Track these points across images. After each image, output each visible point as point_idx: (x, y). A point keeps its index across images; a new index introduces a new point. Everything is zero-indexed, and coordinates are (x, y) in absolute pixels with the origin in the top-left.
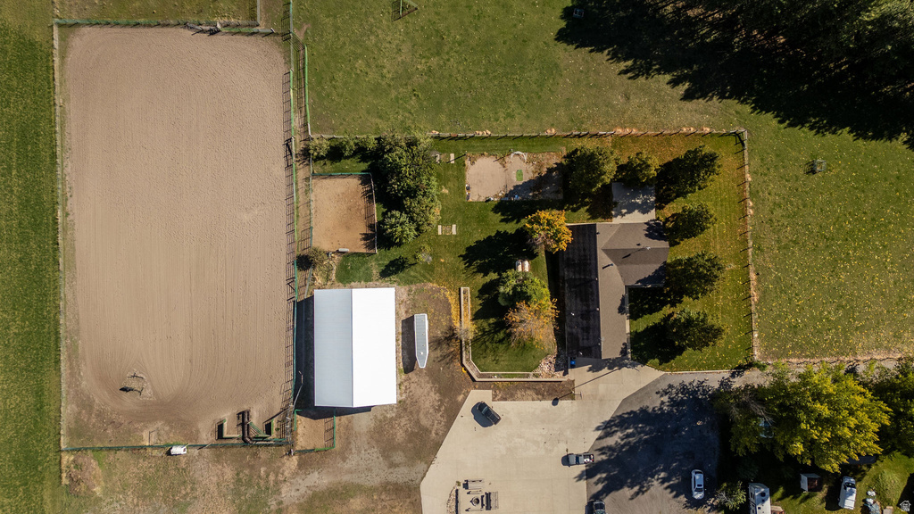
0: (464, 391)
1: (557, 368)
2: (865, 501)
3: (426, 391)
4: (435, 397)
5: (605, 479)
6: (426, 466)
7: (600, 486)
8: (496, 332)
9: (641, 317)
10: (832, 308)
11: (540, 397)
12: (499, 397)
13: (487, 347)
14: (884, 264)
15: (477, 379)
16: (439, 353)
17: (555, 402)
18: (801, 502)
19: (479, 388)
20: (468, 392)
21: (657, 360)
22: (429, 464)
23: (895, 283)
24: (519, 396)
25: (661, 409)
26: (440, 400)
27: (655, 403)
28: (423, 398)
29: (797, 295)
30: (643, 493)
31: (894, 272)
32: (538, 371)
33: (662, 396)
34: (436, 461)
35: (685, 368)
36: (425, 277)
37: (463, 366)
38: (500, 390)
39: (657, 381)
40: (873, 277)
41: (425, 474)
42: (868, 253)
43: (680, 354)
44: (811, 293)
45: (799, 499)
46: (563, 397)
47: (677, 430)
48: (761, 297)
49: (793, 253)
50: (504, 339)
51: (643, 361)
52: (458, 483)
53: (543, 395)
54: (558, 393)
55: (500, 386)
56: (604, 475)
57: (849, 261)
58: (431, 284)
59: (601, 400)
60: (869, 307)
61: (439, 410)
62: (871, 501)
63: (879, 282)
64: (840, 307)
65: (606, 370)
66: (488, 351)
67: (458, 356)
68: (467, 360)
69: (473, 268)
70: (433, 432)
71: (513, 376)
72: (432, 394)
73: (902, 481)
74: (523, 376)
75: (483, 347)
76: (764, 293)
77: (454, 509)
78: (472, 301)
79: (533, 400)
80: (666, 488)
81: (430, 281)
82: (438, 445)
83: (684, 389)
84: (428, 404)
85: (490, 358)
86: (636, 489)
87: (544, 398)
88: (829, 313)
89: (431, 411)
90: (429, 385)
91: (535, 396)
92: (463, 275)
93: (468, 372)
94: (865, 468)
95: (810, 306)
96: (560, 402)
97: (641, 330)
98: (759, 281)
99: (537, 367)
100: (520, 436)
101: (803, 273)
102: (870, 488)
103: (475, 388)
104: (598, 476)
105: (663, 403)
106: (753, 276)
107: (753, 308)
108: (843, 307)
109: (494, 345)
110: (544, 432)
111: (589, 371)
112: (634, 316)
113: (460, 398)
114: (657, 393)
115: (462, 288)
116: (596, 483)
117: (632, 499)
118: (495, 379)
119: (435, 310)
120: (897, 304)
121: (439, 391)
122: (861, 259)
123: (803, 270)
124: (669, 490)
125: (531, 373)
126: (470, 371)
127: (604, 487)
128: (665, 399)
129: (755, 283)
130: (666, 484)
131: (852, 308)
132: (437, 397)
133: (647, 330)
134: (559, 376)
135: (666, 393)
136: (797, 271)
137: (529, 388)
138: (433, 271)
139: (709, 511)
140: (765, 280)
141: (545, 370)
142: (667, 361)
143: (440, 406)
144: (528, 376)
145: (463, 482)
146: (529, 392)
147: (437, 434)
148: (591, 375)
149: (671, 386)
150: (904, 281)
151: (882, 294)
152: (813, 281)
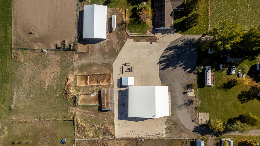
0: (126, 39)
1: (152, 33)
2: (238, 73)
3: (115, 39)
4: (117, 40)
6: (114, 59)
7: (163, 67)
8: (135, 22)
9: (177, 19)
10: (231, 19)
11: (147, 41)
12: (135, 41)
13: (133, 26)
14: (247, 6)
15: (129, 35)
16: (119, 28)
17: (151, 43)
19: (130, 38)
20: (127, 39)
21: (181, 32)
22: (115, 58)
23: (250, 12)
24: (141, 41)
25: (181, 45)
26: (119, 41)
27: (180, 44)
28: (114, 40)
29: (222, 15)
30: (176, 68)
31: (250, 9)
32: (147, 33)
33: (182, 42)
34: (117, 58)
35: (189, 34)
36: (116, 6)
37: (126, 31)
38: (136, 39)
39: (181, 37)
40: (244, 10)
41: (114, 61)
42: (243, 3)
43: (188, 30)
44: (226, 14)
45: (219, 72)
46: (154, 42)
47: (186, 51)
48: (211, 15)
49: (221, 2)
50: (137, 24)
51: (177, 32)
52: (123, 64)
53: (148, 41)
54: (152, 40)
55: (136, 38)
56: (164, 63)
57: (237, 5)
58: (117, 8)
59: (164, 43)
60: (242, 19)
61: (118, 44)
62: (240, 73)
63: (245, 11)
64: (234, 18)
65: (166, 34)
66: (133, 27)
67: (124, 29)
68: (127, 30)
69: (129, 4)
70: (117, 50)
71: (140, 35)
72: (117, 39)
73: (249, 68)
74: (142, 35)
75: (132, 26)
76: (212, 14)
77: (122, 71)
78: (129, 13)
79: (145, 42)
80: (182, 68)
81: (117, 7)
82: (118, 54)
83: (188, 40)
84: (115, 42)
85: (133, 29)
86: (174, 67)
87: (148, 42)
88: (231, 20)
89: (116, 44)
90: (116, 37)
91: (146, 41)
92: (127, 6)
93: (127, 34)
94: (239, 64)
95: (225, 18)
96: (153, 43)
97: (177, 23)
98: (211, 10)
99: (146, 32)
100: (141, 52)
101: (224, 8)
102: (240, 69)
103: (129, 38)
105: (182, 44)
106: (209, 9)
107: (209, 18)
108: (235, 18)
109: (135, 25)
110: (148, 51)
111: (161, 34)
112: (175, 19)
113: (125, 41)
114: (180, 41)
115: (126, 10)
116: (162, 66)
117: (172, 70)
118: (135, 35)
119: (118, 16)
120: (250, 18)
121: (119, 39)
122: (241, 5)
123: (224, 7)
125: (145, 34)
126: (128, 33)
128: (183, 42)
129: (210, 11)
131: (237, 19)
132: (118, 40)
134: (153, 35)
135: (183, 41)
136: (222, 8)
137: (144, 39)
138: (118, 4)
139: (193, 74)
140: (213, 10)
141: (149, 33)
142: (184, 32)
143: (119, 43)
144: (144, 35)
145: (124, 64)
146: (144, 40)
147: (118, 50)
148: (162, 35)
149: (184, 39)
150: (252, 12)
151: (246, 15)
152: (227, 11)
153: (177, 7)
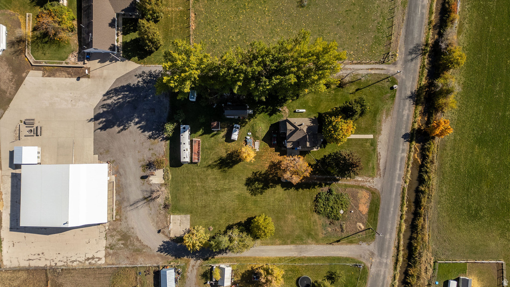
0: (26, 71)
1: (80, 59)
2: (246, 138)
3: (4, 70)
4: (9, 73)
5: (104, 121)
6: (3, 111)
7: (101, 125)
8: (44, 38)
9: (129, 34)
10: (234, 35)
11: (70, 76)
12: (46, 75)
13: (39, 46)
14: (264, 11)
15: (33, 64)
16: (13, 49)
17: (78, 79)
18: (211, 137)
19: (35, 70)
20: (29, 72)
21: (136, 58)
22: (5, 110)
23: (269, 22)
24: (58, 75)
25: (138, 85)
26: (12, 76)
27: (134, 81)
28: (3, 74)
29: (216, 26)
30: (125, 129)
31: (269, 16)
32: (68, 61)
33: (138, 78)
34: (9, 109)
35: (152, 63)
36: (5, 6)
37: (26, 57)
38: (47, 71)
39: (136, 69)
40: (258, 18)
41: (2, 116)
42: (255, 5)
43: (150, 55)
44: (223, 26)
45: (211, 135)
46: (82, 77)
47: (146, 97)
48: (196, 27)
49: (215, 3)
50: (48, 41)
51: (129, 58)
52: (21, 121)
53: (71, 75)
54: (79, 74)
55: (47, 69)
56: (104, 119)
57: (245, 9)
58: (10, 11)
59: (104, 79)
60: (255, 34)
61: (12, 81)
62: (248, 137)
63: (260, 21)
64: (239, 34)
65: (108, 62)
66: (39, 48)
67: (24, 51)
68: (28, 53)
69: (34, 3)
70: (8, 93)
71: (53, 63)
72: (8, 72)
73: (267, 127)
74: (60, 63)
75: (37, 46)
76: (198, 25)
77: (18, 135)
78: (33, 21)
79: (66, 77)
80: (138, 128)
81: (9, 9)
82: (10, 100)
83: (150, 75)
84: (5, 77)
85: (40, 52)
86: (122, 127)
87: (72, 77)
88: (233, 37)
89: (7, 81)
90: (7, 67)
91: (67, 75)
92: (29, 7)
94: (247, 120)
95: (223, 33)
96: (81, 79)
97: (128, 41)
98: (196, 18)
99: (67, 58)
100: (57, 97)
101: (220, 14)
102: (249, 131)
103: (33, 70)
104: (101, 120)
105: (139, 82)
106: (192, 15)
107: (191, 33)
108: (240, 34)
109: (42, 44)
110: (71, 95)
111: (98, 62)
112: (125, 33)
113: (24, 75)
114: (136, 76)
115: (27, 14)
116: (99, 124)
117: (119, 132)
118: (44, 64)
119: (12, 25)
120: (270, 34)
121: (12, 70)
122: (252, 8)
123: (220, 13)
124: (139, 129)
125: (64, 62)
126: (29, 60)
127: (103, 126)
128: (140, 79)
129: (194, 19)
130: (138, 125)
131: (245, 35)
132: (11, 74)
133: (131, 40)
134: (80, 64)
135: (141, 76)
136: (216, 13)
137: (63, 71)
138: (11, 3)
139: (161, 140)
140: (199, 18)
141: (72, 60)
142: (142, 58)
143: (12, 79)
144: (62, 63)
145: (23, 120)
146: (63, 73)
147: (10, 94)
148: (100, 65)
149: (144, 72)
150: (274, 21)
151: (262, 28)
152: (225, 19)
153: (122, 11)
